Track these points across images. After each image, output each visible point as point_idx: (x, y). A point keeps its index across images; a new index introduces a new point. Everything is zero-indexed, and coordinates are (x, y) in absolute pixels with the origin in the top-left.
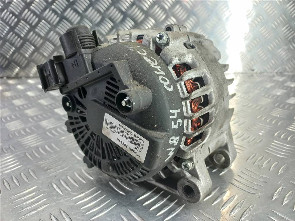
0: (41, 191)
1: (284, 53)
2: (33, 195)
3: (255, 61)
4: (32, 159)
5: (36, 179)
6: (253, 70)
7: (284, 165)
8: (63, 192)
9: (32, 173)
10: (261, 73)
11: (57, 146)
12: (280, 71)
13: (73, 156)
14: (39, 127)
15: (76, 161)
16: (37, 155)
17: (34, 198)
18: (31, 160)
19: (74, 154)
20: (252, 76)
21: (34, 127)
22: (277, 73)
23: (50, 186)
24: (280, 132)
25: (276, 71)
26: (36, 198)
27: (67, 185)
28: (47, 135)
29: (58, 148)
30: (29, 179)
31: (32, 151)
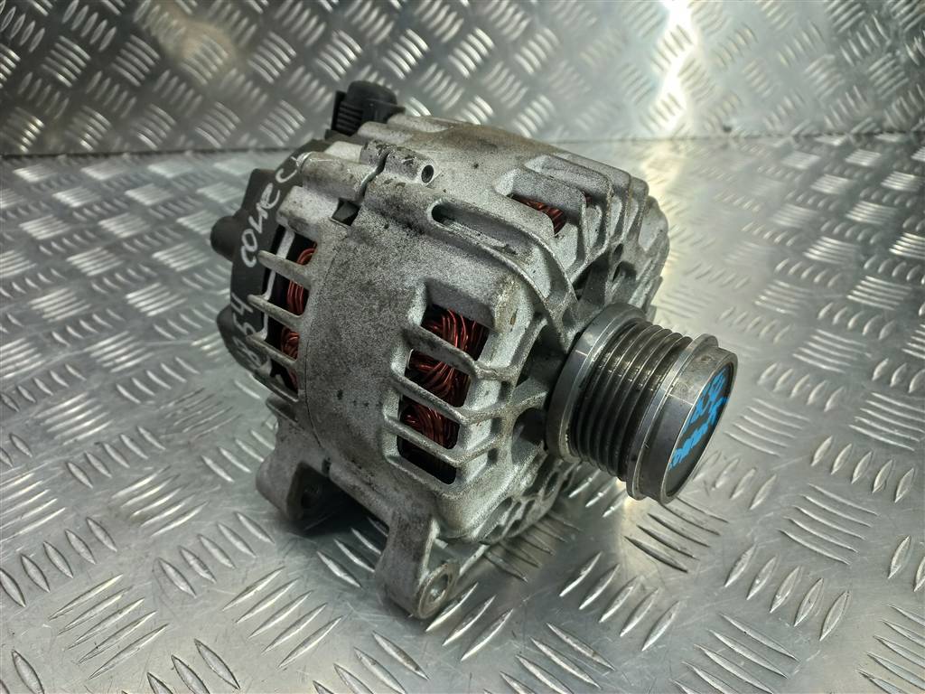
0: (135, 588)
1: (824, 76)
2: (117, 604)
3: (734, 100)
4: (91, 486)
5: (114, 552)
6: (727, 130)
7: (769, 478)
8: (196, 589)
9: (100, 534)
10: (749, 138)
11: (154, 435)
12: (806, 131)
13: (208, 470)
14: (89, 365)
15: (218, 488)
16: (103, 470)
17: (120, 611)
18: (88, 487)
19: (209, 462)
20: (725, 147)
21: (74, 367)
22: (797, 137)
23: (159, 571)
24: (775, 370)
25: (795, 131)
26: (126, 612)
27: (205, 567)
28: (120, 395)
29: (160, 442)
30: (94, 553)
31: (85, 456)
